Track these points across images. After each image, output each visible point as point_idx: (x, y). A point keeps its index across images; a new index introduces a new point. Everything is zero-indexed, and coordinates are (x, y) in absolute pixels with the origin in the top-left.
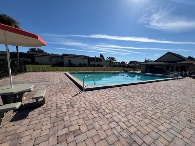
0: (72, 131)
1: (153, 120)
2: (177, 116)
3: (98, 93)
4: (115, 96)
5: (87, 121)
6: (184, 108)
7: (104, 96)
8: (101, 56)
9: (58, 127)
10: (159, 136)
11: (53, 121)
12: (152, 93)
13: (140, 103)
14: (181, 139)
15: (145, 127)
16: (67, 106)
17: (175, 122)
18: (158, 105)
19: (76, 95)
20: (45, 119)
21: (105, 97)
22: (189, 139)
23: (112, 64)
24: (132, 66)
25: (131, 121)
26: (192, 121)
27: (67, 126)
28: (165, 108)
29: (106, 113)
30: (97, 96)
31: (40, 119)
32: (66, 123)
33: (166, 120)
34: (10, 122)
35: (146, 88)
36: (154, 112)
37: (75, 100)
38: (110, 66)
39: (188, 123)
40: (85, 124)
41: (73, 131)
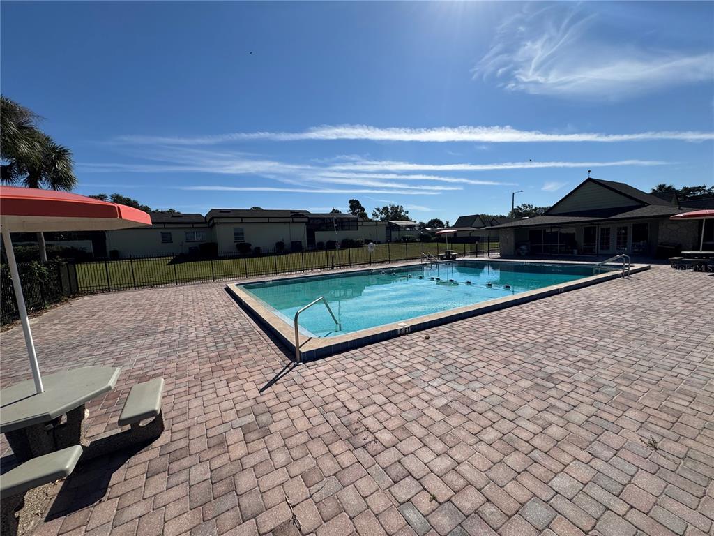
0: (269, 529)
1: (535, 454)
2: (615, 429)
3: (350, 365)
4: (410, 369)
5: (317, 487)
6: (639, 397)
7: (372, 376)
8: (355, 205)
9: (219, 522)
10: (553, 513)
11: (199, 500)
12: (536, 344)
13: (496, 390)
14: (623, 517)
15: (511, 487)
16: (246, 429)
17: (607, 454)
18: (553, 392)
19: (274, 381)
20: (173, 494)
21: (375, 381)
22: (647, 514)
23: (395, 234)
24: (467, 234)
25: (464, 468)
26: (659, 445)
27: (249, 513)
28: (575, 403)
29: (379, 447)
30: (348, 377)
31: (154, 495)
32: (245, 501)
33: (579, 450)
34: (47, 520)
35: (515, 325)
36: (541, 422)
37: (270, 403)
38: (389, 241)
39: (648, 451)
40: (311, 496)
41: (271, 531)
